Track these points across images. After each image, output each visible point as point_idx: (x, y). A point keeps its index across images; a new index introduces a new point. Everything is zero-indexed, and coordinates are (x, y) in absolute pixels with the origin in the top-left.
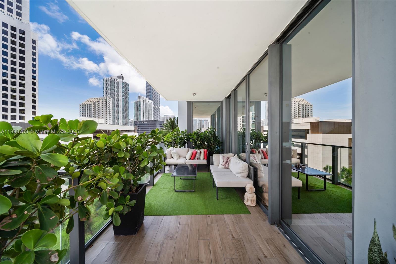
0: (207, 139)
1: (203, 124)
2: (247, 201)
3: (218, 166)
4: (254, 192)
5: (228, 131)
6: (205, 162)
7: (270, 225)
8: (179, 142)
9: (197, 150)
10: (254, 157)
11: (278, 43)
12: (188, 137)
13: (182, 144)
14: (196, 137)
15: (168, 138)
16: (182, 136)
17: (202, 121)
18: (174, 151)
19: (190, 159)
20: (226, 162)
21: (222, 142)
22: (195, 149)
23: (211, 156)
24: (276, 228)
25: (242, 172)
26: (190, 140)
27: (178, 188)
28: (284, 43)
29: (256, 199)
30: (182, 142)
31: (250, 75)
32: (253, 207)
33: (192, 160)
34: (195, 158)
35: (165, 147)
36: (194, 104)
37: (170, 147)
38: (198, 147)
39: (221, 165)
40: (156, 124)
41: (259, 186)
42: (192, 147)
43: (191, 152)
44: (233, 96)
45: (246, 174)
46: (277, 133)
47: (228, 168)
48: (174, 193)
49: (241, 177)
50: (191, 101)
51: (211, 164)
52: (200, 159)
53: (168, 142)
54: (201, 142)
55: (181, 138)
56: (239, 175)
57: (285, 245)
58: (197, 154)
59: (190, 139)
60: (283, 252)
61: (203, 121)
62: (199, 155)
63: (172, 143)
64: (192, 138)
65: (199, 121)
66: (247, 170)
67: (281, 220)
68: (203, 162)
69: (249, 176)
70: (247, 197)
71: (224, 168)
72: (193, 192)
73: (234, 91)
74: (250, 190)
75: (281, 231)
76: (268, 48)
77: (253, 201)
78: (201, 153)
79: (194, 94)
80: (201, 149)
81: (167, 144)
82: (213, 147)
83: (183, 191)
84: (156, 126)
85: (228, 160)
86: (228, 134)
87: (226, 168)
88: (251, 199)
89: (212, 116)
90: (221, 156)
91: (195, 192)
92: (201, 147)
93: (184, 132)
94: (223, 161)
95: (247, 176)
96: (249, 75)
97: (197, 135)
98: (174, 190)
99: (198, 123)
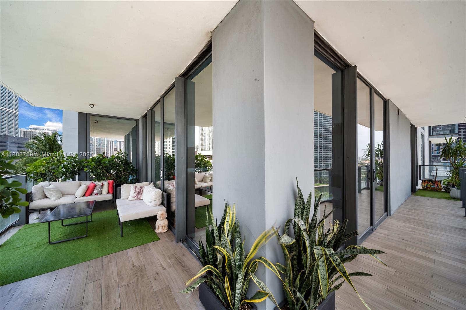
0: (114, 167)
1: (115, 146)
2: (158, 229)
3: (128, 199)
4: (166, 218)
5: (145, 156)
6: (110, 197)
7: (176, 243)
8: (62, 173)
9: (96, 183)
10: (172, 183)
11: (183, 77)
12: (81, 165)
13: (69, 176)
14: (94, 164)
15: (37, 167)
16: (68, 164)
17: (113, 142)
18: (51, 187)
19: (84, 195)
20: (138, 192)
21: (137, 169)
22: (93, 182)
23: (118, 188)
24: (181, 244)
25: (154, 200)
26: (83, 169)
27: (56, 239)
28: (189, 79)
29: (167, 224)
30: (69, 172)
31: (165, 98)
32: (164, 233)
33: (88, 196)
34: (92, 193)
35: (28, 182)
36: (93, 119)
37: (41, 181)
38: (99, 178)
39: (132, 196)
40: (6, 142)
41: (172, 211)
42: (88, 179)
43: (86, 185)
44: (149, 116)
45: (160, 202)
46: (182, 158)
47: (141, 199)
48: (47, 247)
49: (153, 206)
50: (87, 114)
51: (118, 198)
52: (101, 194)
53: (36, 174)
54: (105, 171)
55: (66, 167)
56: (151, 204)
57: (184, 254)
58: (97, 187)
59: (84, 167)
60: (181, 260)
61: (116, 142)
62: (100, 188)
63: (45, 174)
64: (89, 165)
65: (108, 141)
66: (161, 197)
67: (186, 236)
68: (106, 196)
69: (162, 204)
70: (158, 225)
71: (136, 200)
72: (85, 237)
73: (150, 111)
74: (161, 217)
75: (184, 245)
76: (175, 80)
77: (164, 227)
78: (103, 185)
79: (91, 104)
80: (104, 181)
81: (34, 177)
82: (123, 177)
83: (67, 240)
84: (5, 146)
85: (140, 189)
86: (145, 159)
87: (138, 199)
88: (162, 225)
89: (126, 136)
90: (132, 186)
91: (88, 236)
92: (104, 178)
93: (73, 157)
94: (135, 192)
95: (160, 203)
96: (163, 98)
97: (97, 162)
98: (47, 243)
99: (107, 145)
